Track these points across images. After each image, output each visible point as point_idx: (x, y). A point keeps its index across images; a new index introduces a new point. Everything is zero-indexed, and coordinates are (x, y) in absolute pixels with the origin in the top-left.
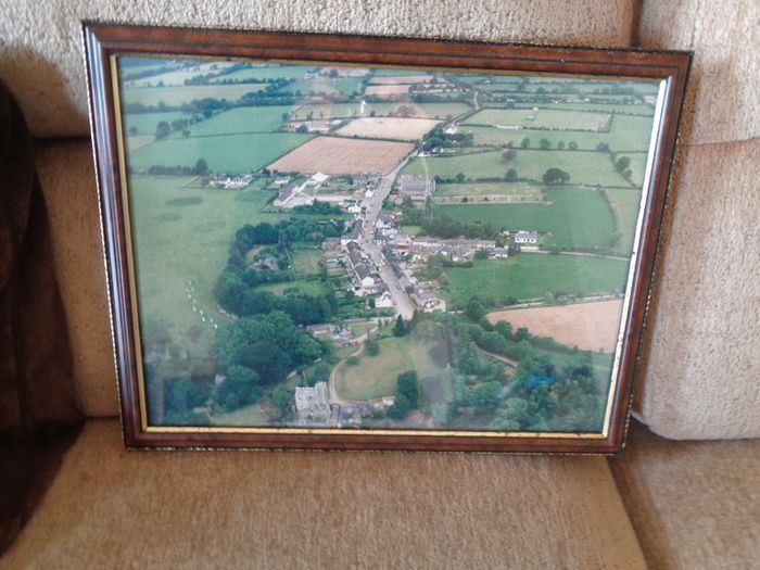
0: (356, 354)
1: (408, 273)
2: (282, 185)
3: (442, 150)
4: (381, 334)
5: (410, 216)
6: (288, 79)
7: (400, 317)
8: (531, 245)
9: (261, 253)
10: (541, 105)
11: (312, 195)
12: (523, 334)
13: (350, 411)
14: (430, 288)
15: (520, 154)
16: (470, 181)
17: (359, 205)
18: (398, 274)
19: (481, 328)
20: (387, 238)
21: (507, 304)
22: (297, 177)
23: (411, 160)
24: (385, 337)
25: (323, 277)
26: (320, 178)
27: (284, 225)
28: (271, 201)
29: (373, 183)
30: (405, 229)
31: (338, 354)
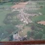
1: (27, 18)
4: (24, 26)
5: (26, 12)
9: (9, 17)
13: (21, 38)
16: (33, 8)
20: (24, 14)
26: (16, 8)
28: (11, 11)
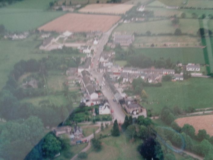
0: (85, 150)
1: (120, 90)
2: (45, 38)
3: (137, 19)
4: (103, 134)
7: (116, 121)
8: (198, 72)
11: (62, 43)
12: (202, 135)
14: (135, 100)
15: (182, 21)
16: (154, 35)
17: (89, 49)
18: (114, 91)
19: (172, 130)
20: (106, 68)
21: (189, 112)
22: (54, 34)
23: (119, 24)
24: (105, 136)
25: (66, 93)
26: (68, 34)
27: (44, 60)
28: (38, 47)
29: (98, 36)
30: (117, 62)
31: (72, 150)
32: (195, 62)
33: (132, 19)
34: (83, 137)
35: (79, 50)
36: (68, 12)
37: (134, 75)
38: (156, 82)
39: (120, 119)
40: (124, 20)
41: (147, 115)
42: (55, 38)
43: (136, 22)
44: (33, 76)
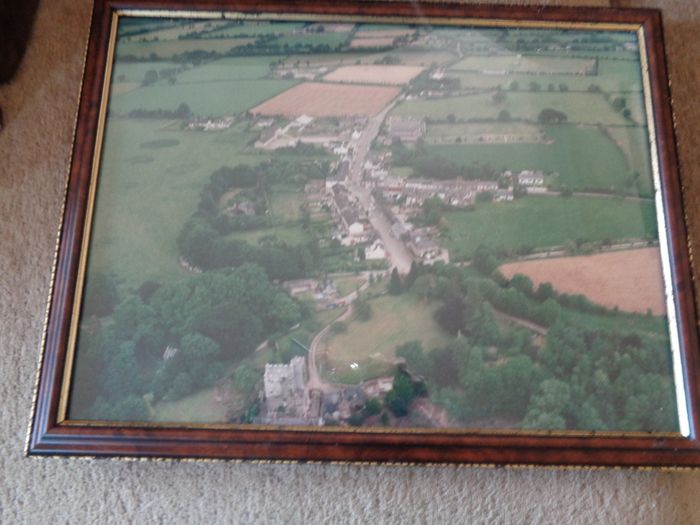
0: (343, 318)
1: (402, 218)
2: (264, 128)
3: (430, 93)
5: (400, 157)
6: (277, 33)
7: (395, 270)
8: (539, 186)
9: (237, 196)
10: (524, 53)
11: (295, 136)
12: (546, 292)
13: (335, 399)
14: (429, 235)
15: (511, 96)
16: (461, 122)
17: (345, 146)
18: (391, 220)
19: (494, 284)
20: (377, 180)
21: (522, 254)
22: (281, 120)
23: (399, 103)
24: (377, 296)
25: (305, 222)
26: (304, 120)
27: (264, 166)
28: (251, 143)
29: (360, 125)
30: (396, 170)
31: (321, 318)
32: (535, 169)
33: (422, 93)
34: (338, 298)
35: (327, 148)
36: (304, 80)
37: (426, 192)
38: (466, 204)
39: (403, 266)
40: (407, 95)
41: (451, 260)
42: (283, 128)
43: (428, 99)
44: (245, 195)
